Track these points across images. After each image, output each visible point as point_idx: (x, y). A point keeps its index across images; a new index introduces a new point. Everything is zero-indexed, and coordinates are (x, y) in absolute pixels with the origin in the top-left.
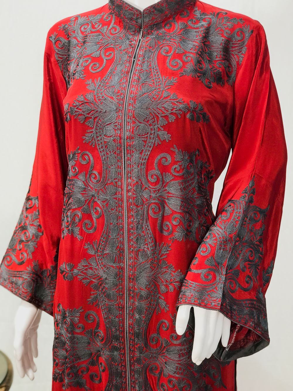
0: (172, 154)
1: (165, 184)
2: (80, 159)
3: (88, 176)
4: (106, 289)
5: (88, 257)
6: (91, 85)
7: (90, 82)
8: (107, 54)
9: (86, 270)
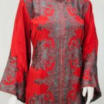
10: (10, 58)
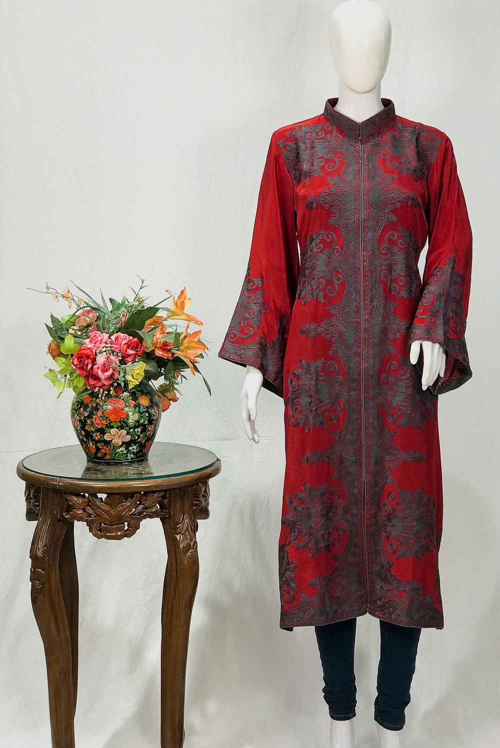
0: (396, 230)
1: (393, 254)
2: (325, 238)
3: (331, 251)
4: (347, 340)
5: (330, 316)
6: (332, 181)
7: (329, 178)
8: (337, 157)
9: (328, 326)
10: (248, 280)
